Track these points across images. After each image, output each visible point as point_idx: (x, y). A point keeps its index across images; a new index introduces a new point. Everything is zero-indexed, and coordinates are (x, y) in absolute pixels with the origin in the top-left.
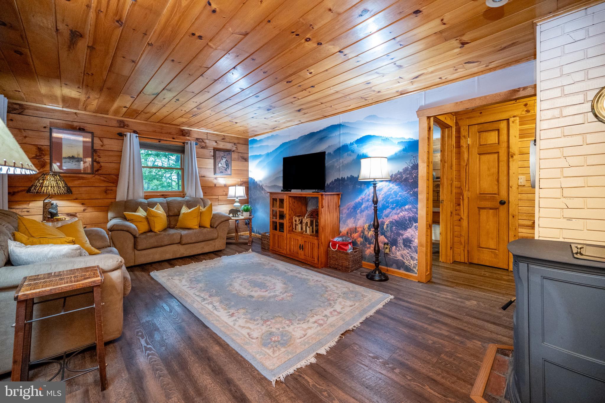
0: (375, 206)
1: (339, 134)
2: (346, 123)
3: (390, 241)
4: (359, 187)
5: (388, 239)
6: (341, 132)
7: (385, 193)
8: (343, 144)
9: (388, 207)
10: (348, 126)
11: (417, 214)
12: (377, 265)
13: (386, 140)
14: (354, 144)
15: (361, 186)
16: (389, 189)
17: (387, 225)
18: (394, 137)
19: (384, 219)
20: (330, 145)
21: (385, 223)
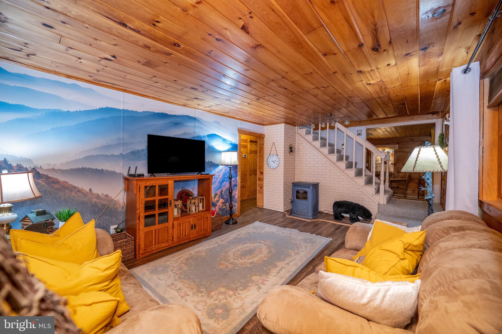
0: (230, 180)
1: (194, 125)
2: (200, 119)
3: (225, 201)
4: (209, 169)
5: (224, 200)
6: (196, 125)
7: (224, 173)
8: (198, 135)
9: (225, 181)
10: (202, 123)
11: (237, 182)
12: (231, 215)
13: (224, 140)
14: (206, 137)
15: (210, 168)
16: (225, 170)
17: (224, 191)
18: (228, 140)
19: (222, 188)
20: (186, 132)
21: (223, 190)
